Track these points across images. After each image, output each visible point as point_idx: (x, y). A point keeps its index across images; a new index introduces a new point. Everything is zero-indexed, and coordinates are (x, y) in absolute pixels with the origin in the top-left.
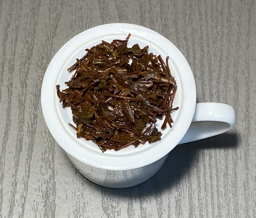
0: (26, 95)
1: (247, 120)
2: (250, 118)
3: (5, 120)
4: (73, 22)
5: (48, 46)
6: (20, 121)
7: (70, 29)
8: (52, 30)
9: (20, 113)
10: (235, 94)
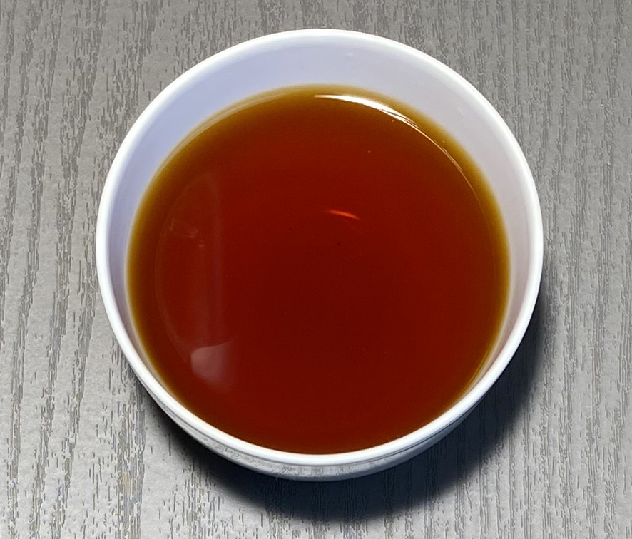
0: (75, 195)
1: (603, 271)
2: (611, 267)
3: (26, 255)
4: (191, 16)
5: (130, 73)
6: (60, 258)
7: (184, 32)
8: (140, 33)
9: (60, 238)
10: (577, 206)
